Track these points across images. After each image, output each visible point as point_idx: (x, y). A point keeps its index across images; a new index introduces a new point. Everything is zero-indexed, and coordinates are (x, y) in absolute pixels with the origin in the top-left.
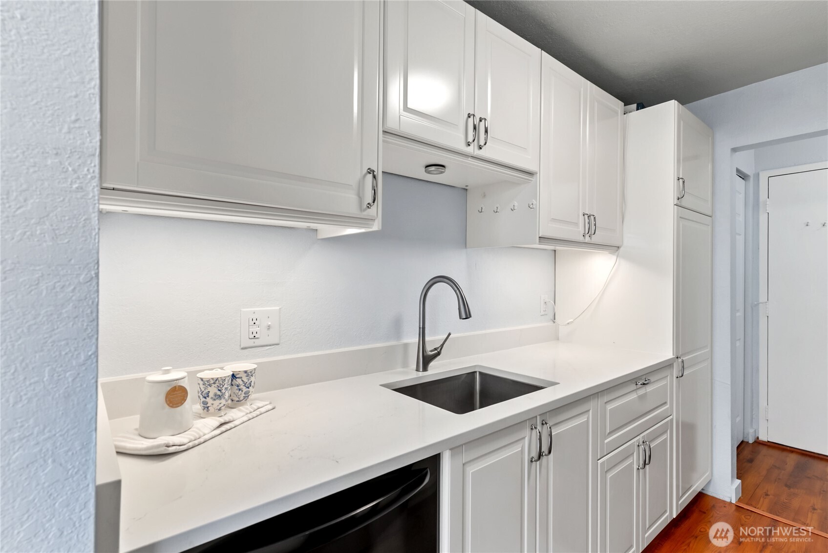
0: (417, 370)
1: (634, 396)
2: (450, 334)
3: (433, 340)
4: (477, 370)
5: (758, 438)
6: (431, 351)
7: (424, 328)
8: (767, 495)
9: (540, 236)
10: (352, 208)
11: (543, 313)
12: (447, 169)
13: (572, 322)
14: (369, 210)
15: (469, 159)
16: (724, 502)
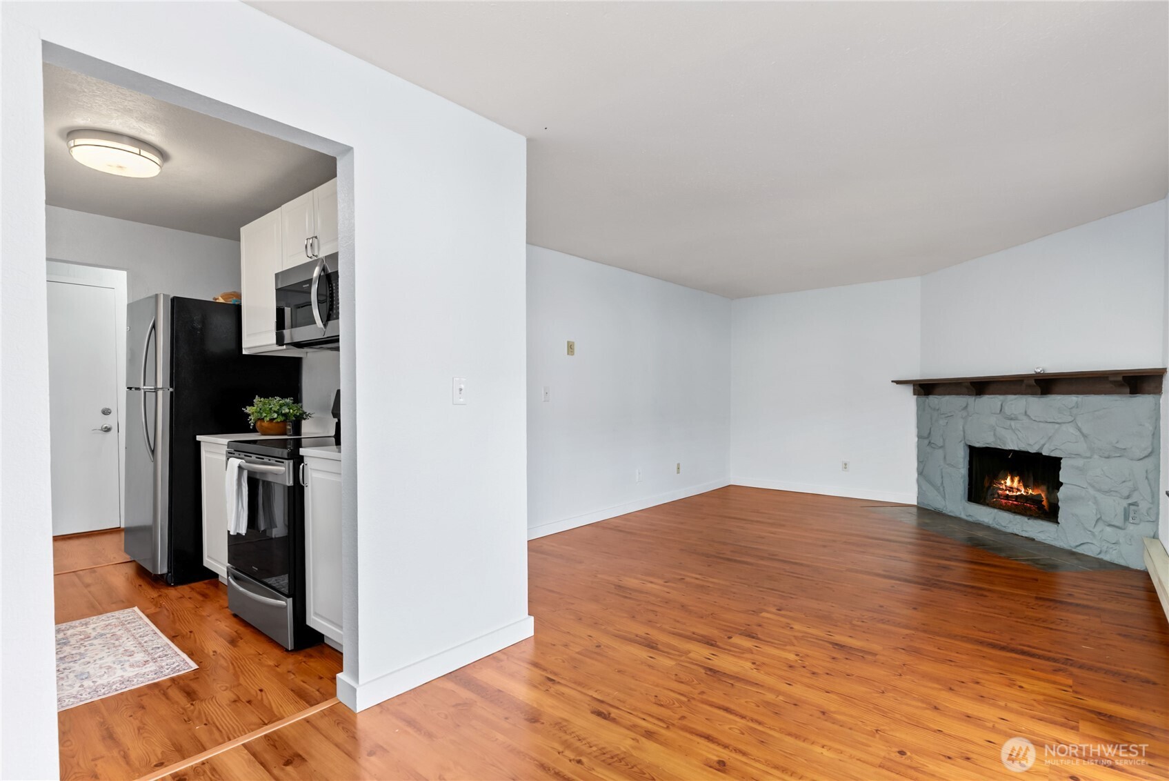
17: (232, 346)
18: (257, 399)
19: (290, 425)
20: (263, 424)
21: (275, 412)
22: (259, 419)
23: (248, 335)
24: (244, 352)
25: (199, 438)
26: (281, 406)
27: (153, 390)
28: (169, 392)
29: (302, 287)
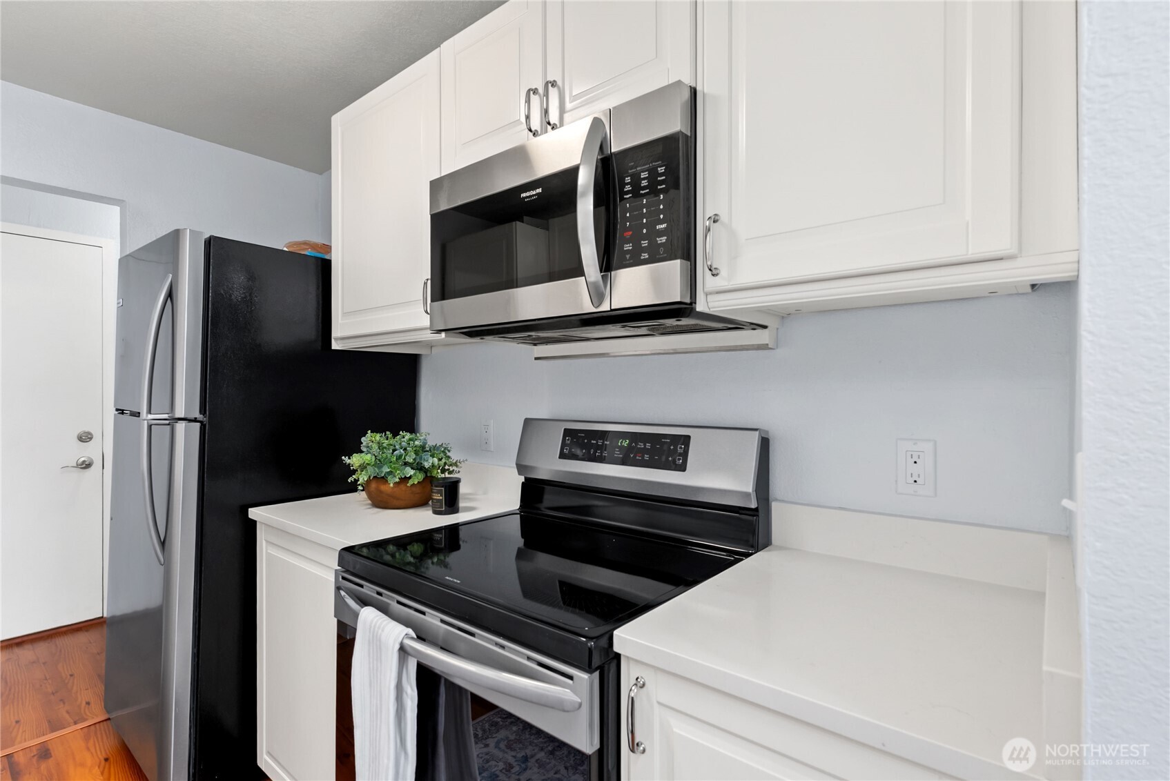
18: (367, 439)
19: (439, 492)
20: (383, 488)
21: (407, 464)
23: (345, 314)
24: (336, 346)
25: (254, 513)
26: (415, 450)
27: (167, 422)
28: (198, 425)
29: (527, 197)
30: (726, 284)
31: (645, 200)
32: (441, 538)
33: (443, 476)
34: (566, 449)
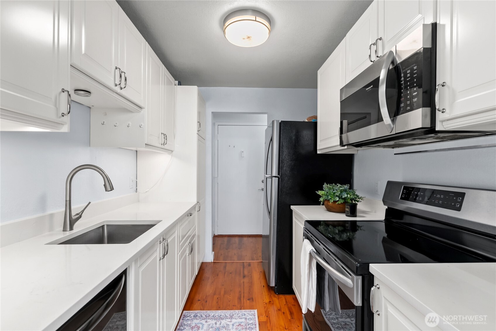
0: (65, 230)
1: (187, 222)
2: (90, 203)
3: (76, 208)
4: (105, 224)
5: (215, 234)
6: (75, 216)
7: (70, 200)
8: (222, 255)
9: (146, 143)
10: (52, 116)
11: (131, 187)
12: (91, 94)
13: (149, 191)
14: (63, 117)
15: (115, 94)
16: (209, 262)
17: (312, 148)
18: (325, 186)
19: (348, 208)
20: (329, 204)
21: (337, 196)
22: (326, 200)
23: (320, 141)
24: (318, 152)
25: (292, 207)
26: (341, 191)
27: (270, 177)
28: (277, 178)
29: (368, 90)
30: (449, 116)
31: (409, 83)
32: (348, 226)
33: (354, 202)
34: (404, 196)
